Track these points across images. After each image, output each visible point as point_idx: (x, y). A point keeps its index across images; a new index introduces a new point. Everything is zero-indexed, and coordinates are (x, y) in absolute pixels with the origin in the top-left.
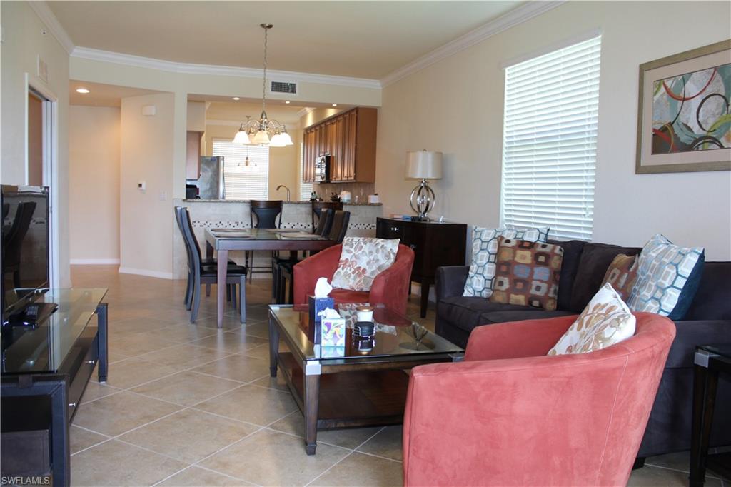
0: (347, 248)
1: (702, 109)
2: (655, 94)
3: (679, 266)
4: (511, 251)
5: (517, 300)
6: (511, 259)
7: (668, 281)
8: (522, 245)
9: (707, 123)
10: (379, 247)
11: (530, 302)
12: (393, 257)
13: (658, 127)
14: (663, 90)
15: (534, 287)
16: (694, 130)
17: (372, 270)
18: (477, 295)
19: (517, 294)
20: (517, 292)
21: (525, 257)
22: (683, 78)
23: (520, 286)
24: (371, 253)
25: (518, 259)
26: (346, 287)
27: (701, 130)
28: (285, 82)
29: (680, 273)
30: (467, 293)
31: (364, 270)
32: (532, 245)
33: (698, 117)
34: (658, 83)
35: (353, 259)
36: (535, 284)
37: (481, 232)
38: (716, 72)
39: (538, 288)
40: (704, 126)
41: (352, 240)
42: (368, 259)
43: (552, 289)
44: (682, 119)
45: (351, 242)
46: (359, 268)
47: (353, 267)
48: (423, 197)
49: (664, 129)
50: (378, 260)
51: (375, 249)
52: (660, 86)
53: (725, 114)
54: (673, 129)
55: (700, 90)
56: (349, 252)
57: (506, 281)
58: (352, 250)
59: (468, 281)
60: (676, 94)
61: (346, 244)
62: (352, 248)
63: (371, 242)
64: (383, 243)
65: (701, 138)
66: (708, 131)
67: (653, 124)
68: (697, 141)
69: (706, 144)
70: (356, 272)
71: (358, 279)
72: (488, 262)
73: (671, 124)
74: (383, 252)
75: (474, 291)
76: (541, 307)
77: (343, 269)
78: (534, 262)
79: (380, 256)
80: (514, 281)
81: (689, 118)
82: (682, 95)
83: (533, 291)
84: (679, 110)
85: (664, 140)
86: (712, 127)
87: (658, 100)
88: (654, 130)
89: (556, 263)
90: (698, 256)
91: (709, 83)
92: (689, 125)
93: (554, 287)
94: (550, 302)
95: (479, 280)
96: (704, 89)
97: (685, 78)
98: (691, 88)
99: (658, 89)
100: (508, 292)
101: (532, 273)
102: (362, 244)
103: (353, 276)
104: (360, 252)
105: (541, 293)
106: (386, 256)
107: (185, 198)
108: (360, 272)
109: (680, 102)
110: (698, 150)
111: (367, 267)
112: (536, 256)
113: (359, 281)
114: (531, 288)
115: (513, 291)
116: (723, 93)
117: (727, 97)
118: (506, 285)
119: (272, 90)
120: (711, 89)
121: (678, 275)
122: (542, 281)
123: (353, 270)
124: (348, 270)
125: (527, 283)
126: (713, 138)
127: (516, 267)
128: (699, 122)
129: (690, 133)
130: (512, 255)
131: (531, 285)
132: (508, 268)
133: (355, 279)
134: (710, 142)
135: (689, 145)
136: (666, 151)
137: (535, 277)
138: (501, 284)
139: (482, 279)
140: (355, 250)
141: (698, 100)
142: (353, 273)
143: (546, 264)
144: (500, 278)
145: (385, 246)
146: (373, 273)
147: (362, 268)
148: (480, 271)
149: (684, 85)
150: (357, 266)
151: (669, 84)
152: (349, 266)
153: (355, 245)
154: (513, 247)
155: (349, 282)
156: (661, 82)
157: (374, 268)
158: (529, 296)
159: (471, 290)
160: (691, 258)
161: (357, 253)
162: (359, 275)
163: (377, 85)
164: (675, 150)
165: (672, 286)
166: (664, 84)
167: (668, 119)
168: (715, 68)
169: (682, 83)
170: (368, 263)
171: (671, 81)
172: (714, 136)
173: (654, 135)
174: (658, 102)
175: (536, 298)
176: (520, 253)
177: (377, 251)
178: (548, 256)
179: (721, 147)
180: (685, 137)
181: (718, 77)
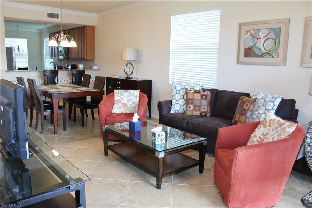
0: (117, 95)
1: (265, 42)
2: (246, 35)
3: (274, 102)
4: (192, 94)
5: (196, 114)
6: (193, 97)
7: (270, 107)
8: (196, 92)
9: (267, 48)
10: (132, 94)
11: (201, 114)
12: (138, 98)
13: (247, 47)
14: (249, 34)
15: (202, 108)
16: (262, 50)
17: (130, 104)
18: (177, 112)
19: (196, 111)
20: (196, 110)
21: (198, 96)
22: (258, 30)
23: (197, 108)
24: (128, 96)
25: (195, 97)
26: (119, 112)
27: (265, 50)
28: (53, 13)
29: (275, 105)
30: (172, 111)
31: (126, 104)
32: (199, 92)
33: (264, 45)
34: (247, 31)
35: (121, 99)
36: (203, 107)
37: (176, 86)
38: (271, 30)
39: (204, 108)
40: (266, 49)
41: (118, 91)
42: (127, 99)
43: (209, 109)
44: (257, 45)
45: (118, 92)
46: (124, 103)
47: (121, 103)
48: (129, 68)
49: (249, 49)
50: (132, 99)
51: (130, 95)
52: (248, 32)
53: (275, 46)
54: (253, 49)
55: (265, 36)
56: (118, 96)
57: (192, 106)
58: (119, 95)
59: (172, 106)
60: (255, 36)
61: (116, 93)
62: (119, 94)
63: (127, 92)
64: (133, 92)
65: (265, 53)
66: (268, 51)
67: (245, 46)
68: (263, 54)
69: (267, 55)
70: (123, 105)
71: (124, 108)
72: (181, 98)
73: (253, 47)
74: (133, 96)
75: (176, 110)
76: (205, 116)
77: (117, 104)
78: (202, 98)
79: (133, 98)
80: (195, 106)
81: (260, 45)
82: (257, 37)
83: (202, 110)
84: (256, 42)
85: (249, 52)
86: (270, 49)
87: (247, 37)
88: (245, 48)
89: (209, 98)
90: (281, 99)
91: (268, 34)
92: (260, 48)
93: (209, 108)
94: (209, 113)
95: (177, 106)
96: (266, 36)
97: (258, 31)
98: (261, 35)
99: (247, 33)
100: (193, 111)
101: (201, 103)
102: (124, 93)
103: (122, 107)
104: (123, 96)
105: (205, 110)
106: (135, 98)
107: (7, 70)
108: (125, 105)
109: (256, 39)
110: (263, 57)
111: (127, 103)
112: (202, 96)
113: (125, 109)
114: (201, 109)
115: (195, 110)
116: (274, 38)
117: (275, 40)
118: (192, 108)
119: (48, 17)
120: (269, 36)
121: (274, 105)
122: (205, 106)
123: (121, 104)
124: (120, 105)
125: (200, 107)
126: (269, 54)
127: (195, 101)
128: (264, 48)
129: (260, 51)
130: (193, 96)
131: (202, 107)
132: (192, 101)
133: (123, 108)
134: (269, 55)
135: (260, 55)
136: (250, 56)
137: (202, 104)
138: (190, 107)
139: (179, 105)
140: (121, 95)
141: (264, 39)
142: (122, 106)
143: (206, 99)
144: (189, 105)
145: (134, 93)
146: (131, 105)
147: (125, 103)
148: (177, 102)
149: (258, 33)
150: (123, 102)
151: (252, 32)
152: (119, 103)
153: (120, 94)
154: (193, 93)
155: (121, 110)
156: (248, 31)
157: (131, 103)
158: (201, 112)
159: (174, 110)
160: (278, 99)
161: (122, 97)
162: (124, 106)
163: (95, 16)
164: (254, 57)
165: (272, 109)
166: (250, 32)
167: (251, 45)
168: (271, 29)
169: (257, 32)
170: (128, 101)
171: (253, 31)
172: (270, 53)
173: (245, 50)
174: (247, 38)
175: (203, 112)
176: (196, 95)
177: (131, 96)
178: (206, 96)
179: (273, 57)
180: (258, 52)
181: (272, 32)
